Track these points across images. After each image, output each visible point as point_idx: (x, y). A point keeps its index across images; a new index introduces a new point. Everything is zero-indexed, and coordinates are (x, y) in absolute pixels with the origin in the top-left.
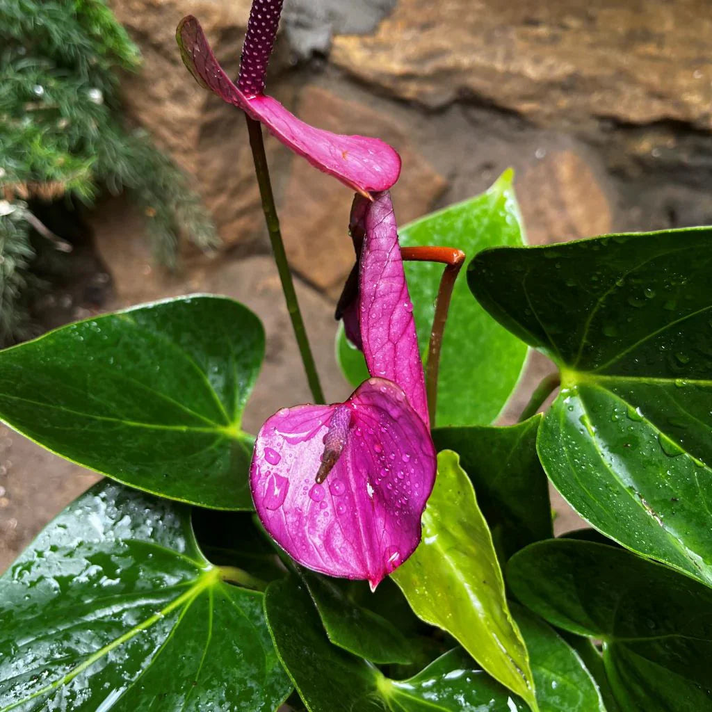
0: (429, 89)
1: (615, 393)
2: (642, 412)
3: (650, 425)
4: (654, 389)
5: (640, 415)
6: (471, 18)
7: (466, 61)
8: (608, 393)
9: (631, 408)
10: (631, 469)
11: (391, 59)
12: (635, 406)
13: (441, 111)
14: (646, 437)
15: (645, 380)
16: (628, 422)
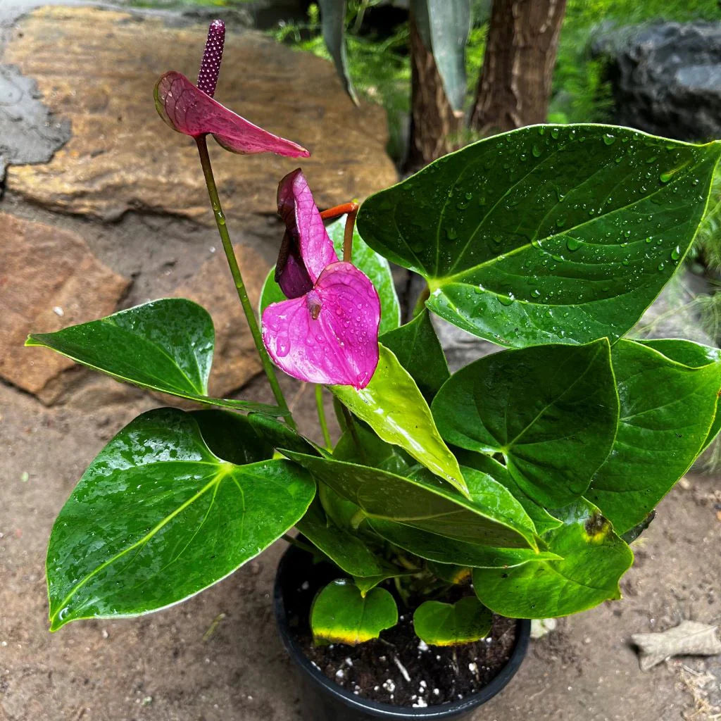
0: (103, 204)
1: (464, 282)
2: (483, 287)
3: (491, 293)
4: (487, 269)
5: (483, 289)
6: (140, 144)
7: (131, 178)
8: (460, 284)
9: (476, 287)
10: (486, 322)
11: (62, 181)
12: (478, 285)
13: (118, 221)
14: (490, 301)
15: (479, 266)
16: (477, 296)
